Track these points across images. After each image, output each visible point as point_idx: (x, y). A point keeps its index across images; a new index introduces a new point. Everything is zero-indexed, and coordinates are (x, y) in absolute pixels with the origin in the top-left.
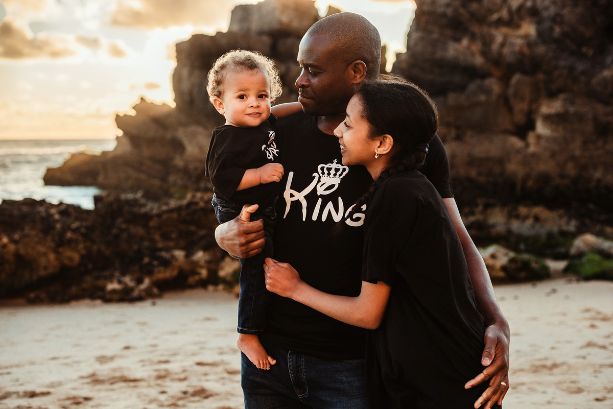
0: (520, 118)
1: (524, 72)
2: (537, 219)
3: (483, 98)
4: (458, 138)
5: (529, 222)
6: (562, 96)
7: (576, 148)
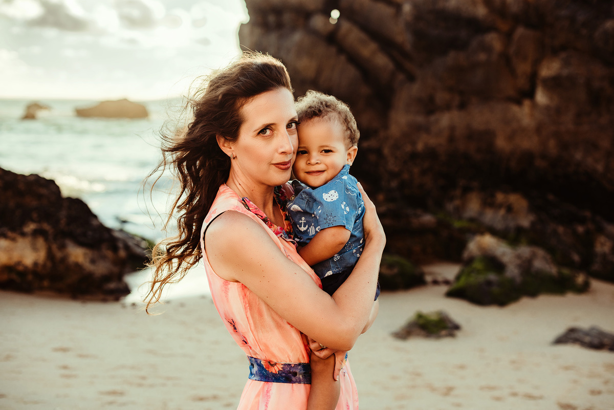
0: (522, 82)
1: (529, 25)
2: (510, 209)
3: (482, 57)
4: (462, 106)
5: (502, 212)
6: (563, 55)
7: (568, 122)
